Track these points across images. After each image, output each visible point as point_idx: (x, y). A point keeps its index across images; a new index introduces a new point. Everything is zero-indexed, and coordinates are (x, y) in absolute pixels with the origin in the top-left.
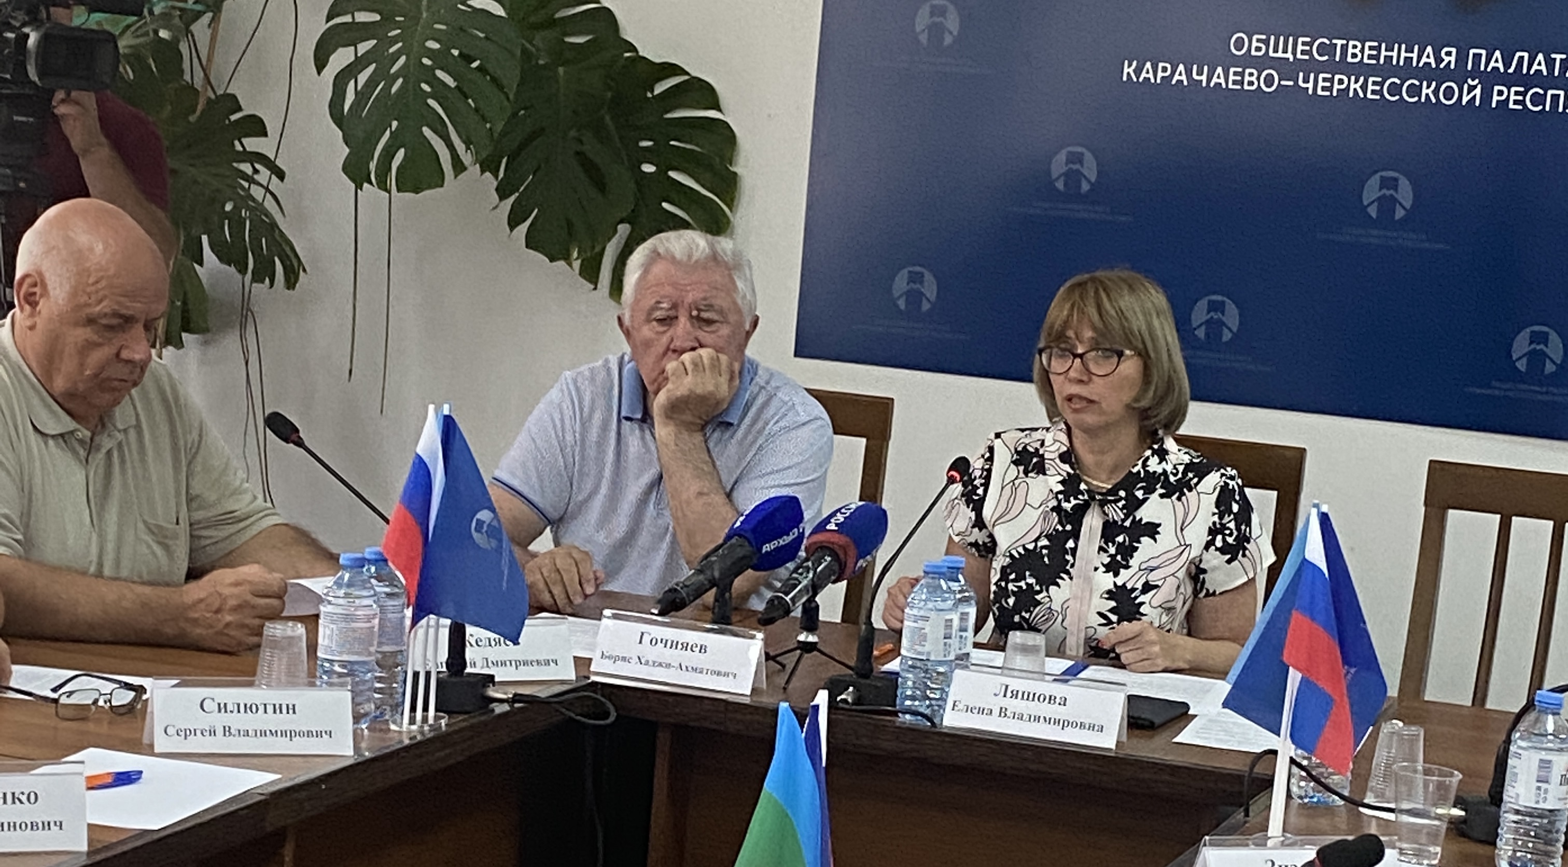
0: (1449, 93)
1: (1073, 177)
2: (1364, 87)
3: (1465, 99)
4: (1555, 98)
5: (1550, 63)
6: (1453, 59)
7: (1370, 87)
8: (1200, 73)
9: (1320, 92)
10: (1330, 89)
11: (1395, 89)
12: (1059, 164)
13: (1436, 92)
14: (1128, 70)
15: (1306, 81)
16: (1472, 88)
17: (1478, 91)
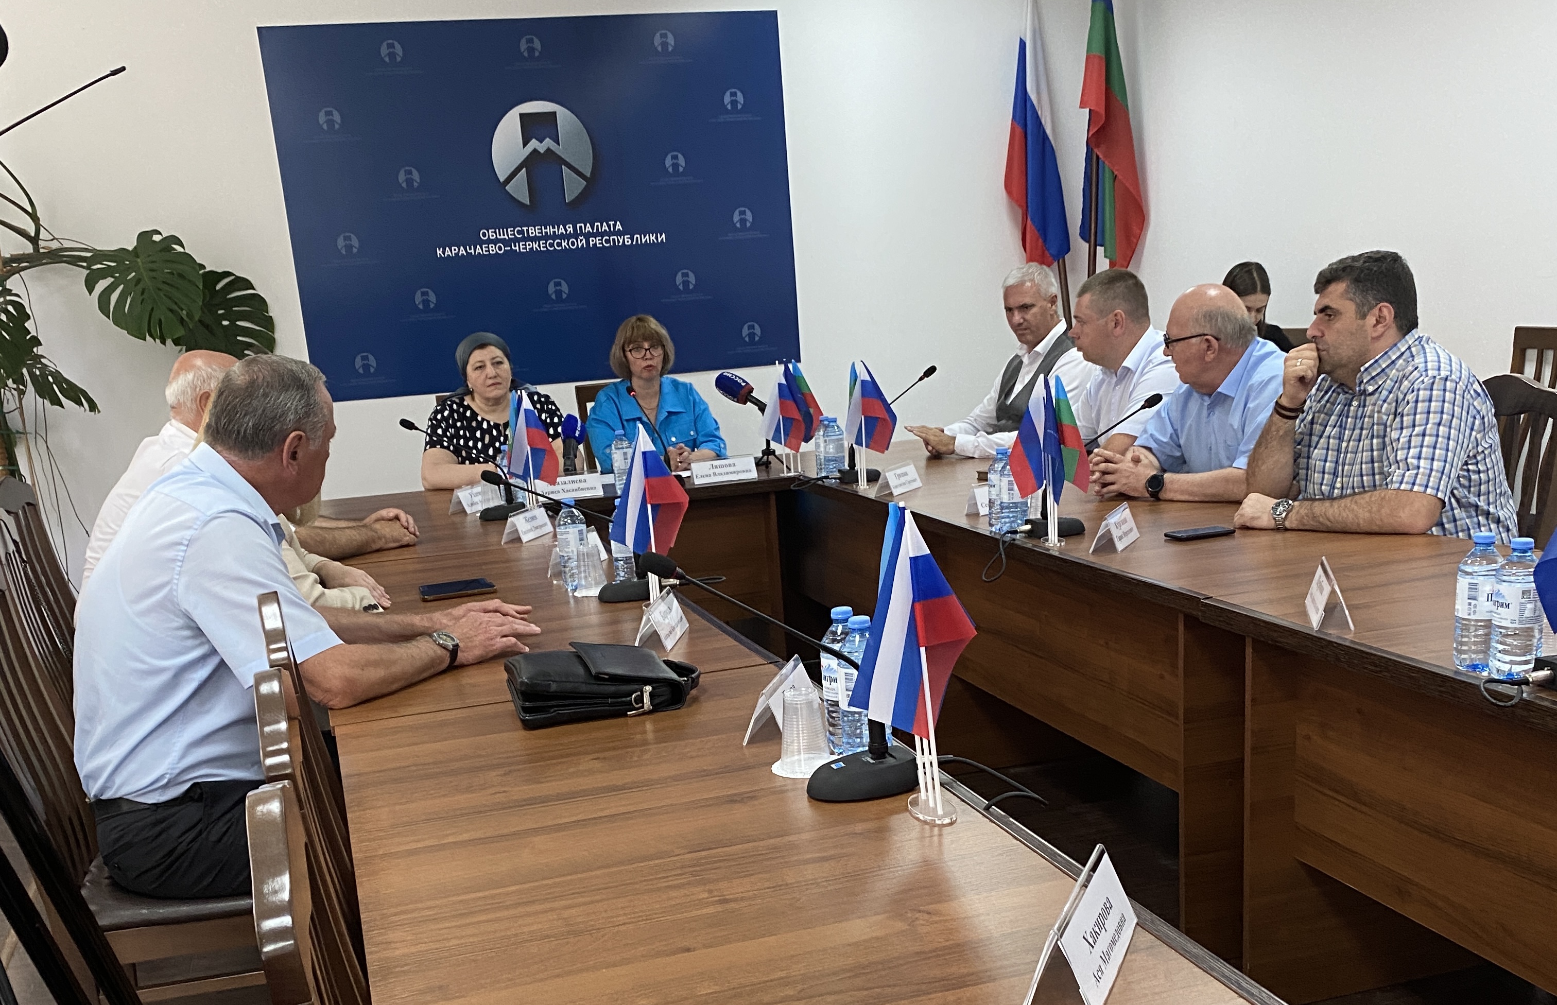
0: (573, 244)
1: (426, 303)
2: (539, 246)
3: (580, 245)
4: (614, 240)
5: (609, 226)
6: (571, 229)
7: (542, 246)
8: (470, 249)
9: (522, 250)
10: (526, 248)
11: (552, 245)
12: (420, 297)
13: (568, 244)
14: (439, 252)
15: (515, 246)
16: (581, 240)
17: (584, 241)
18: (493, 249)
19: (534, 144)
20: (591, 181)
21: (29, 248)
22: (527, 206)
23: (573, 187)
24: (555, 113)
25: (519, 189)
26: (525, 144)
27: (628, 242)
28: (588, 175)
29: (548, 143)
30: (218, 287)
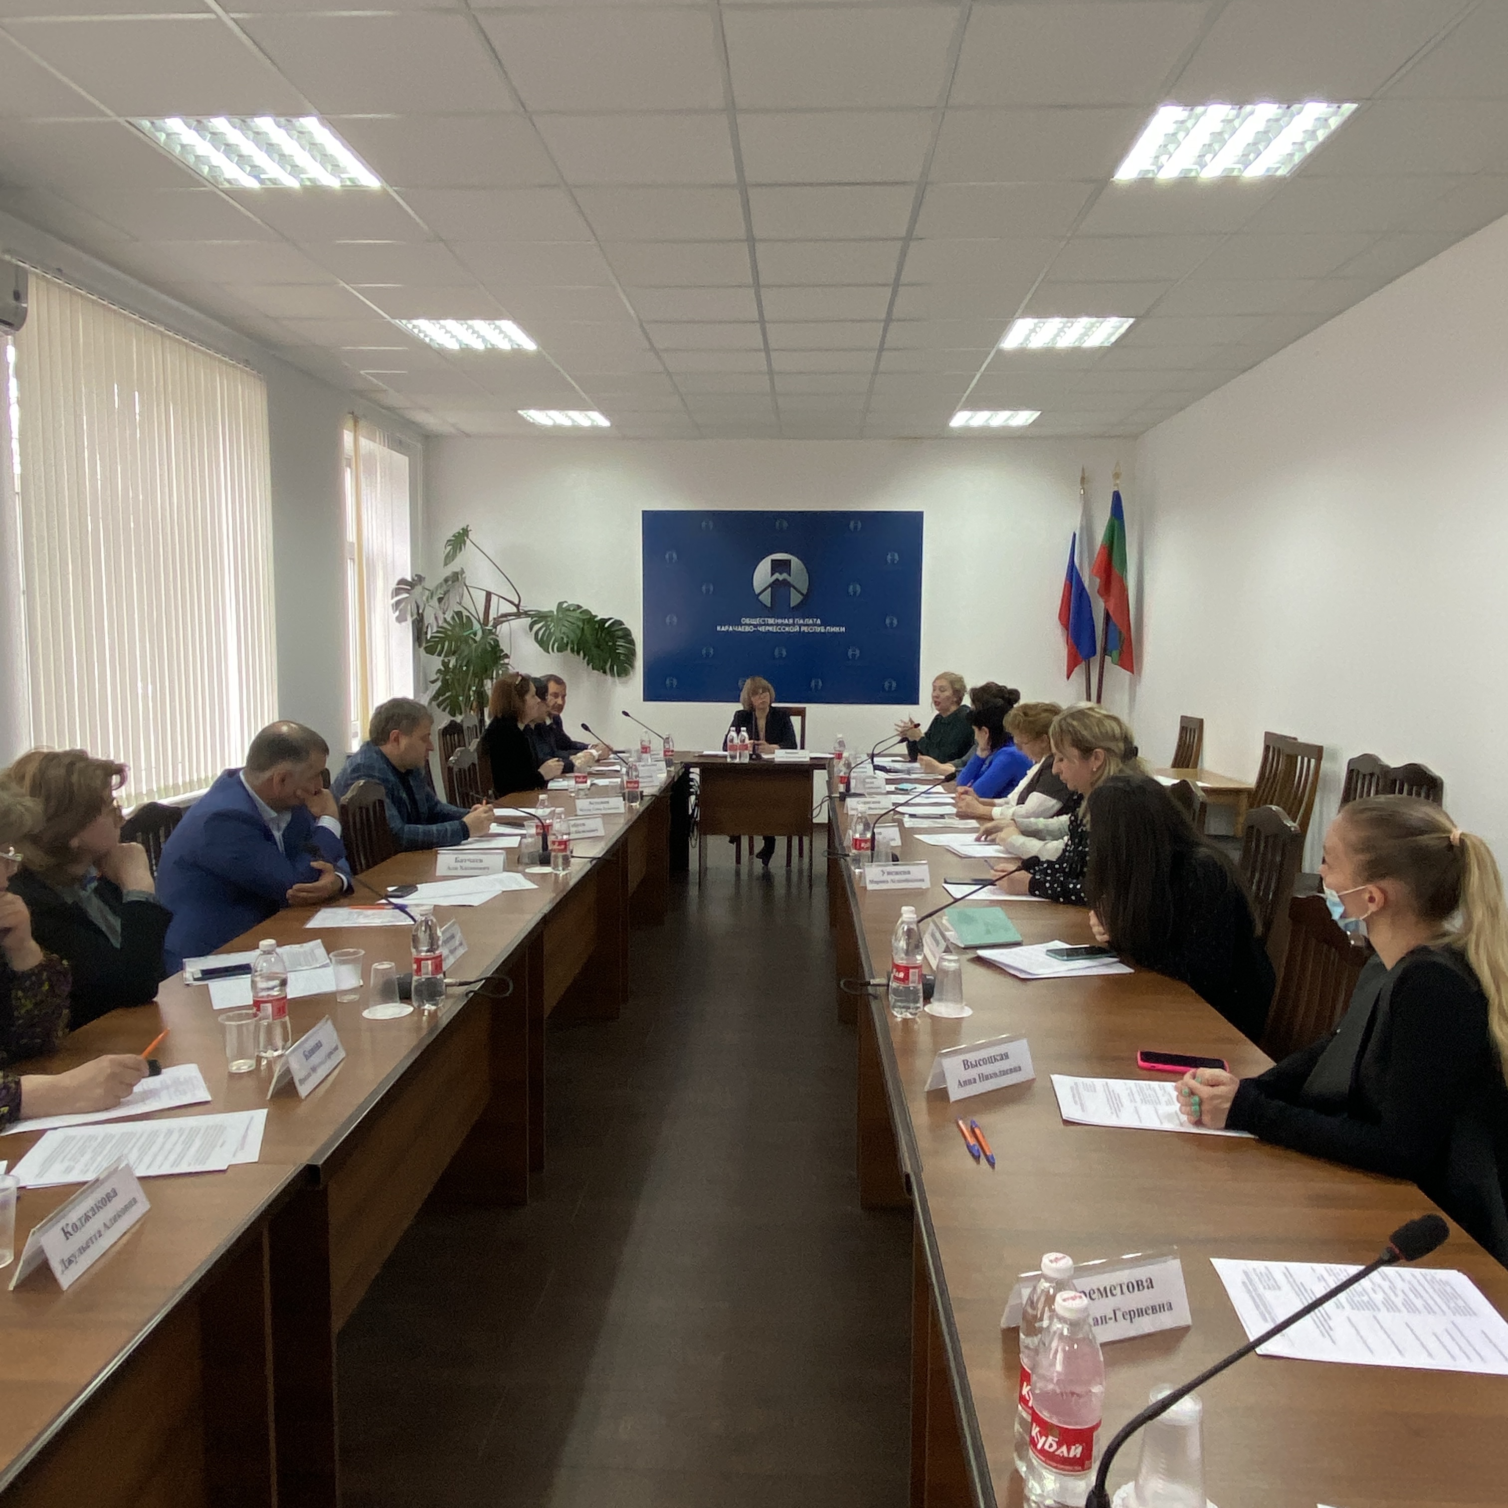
0: (792, 629)
1: (708, 654)
2: (773, 629)
3: (796, 630)
4: (815, 629)
5: (813, 621)
6: (792, 621)
8: (735, 628)
9: (763, 631)
11: (780, 629)
12: (704, 652)
13: (789, 629)
14: (718, 628)
15: (760, 628)
17: (798, 628)
18: (747, 629)
19: (777, 576)
20: (806, 597)
21: (514, 610)
23: (795, 599)
24: (790, 561)
25: (766, 598)
26: (772, 574)
27: (823, 631)
28: (805, 592)
29: (785, 576)
30: (607, 625)
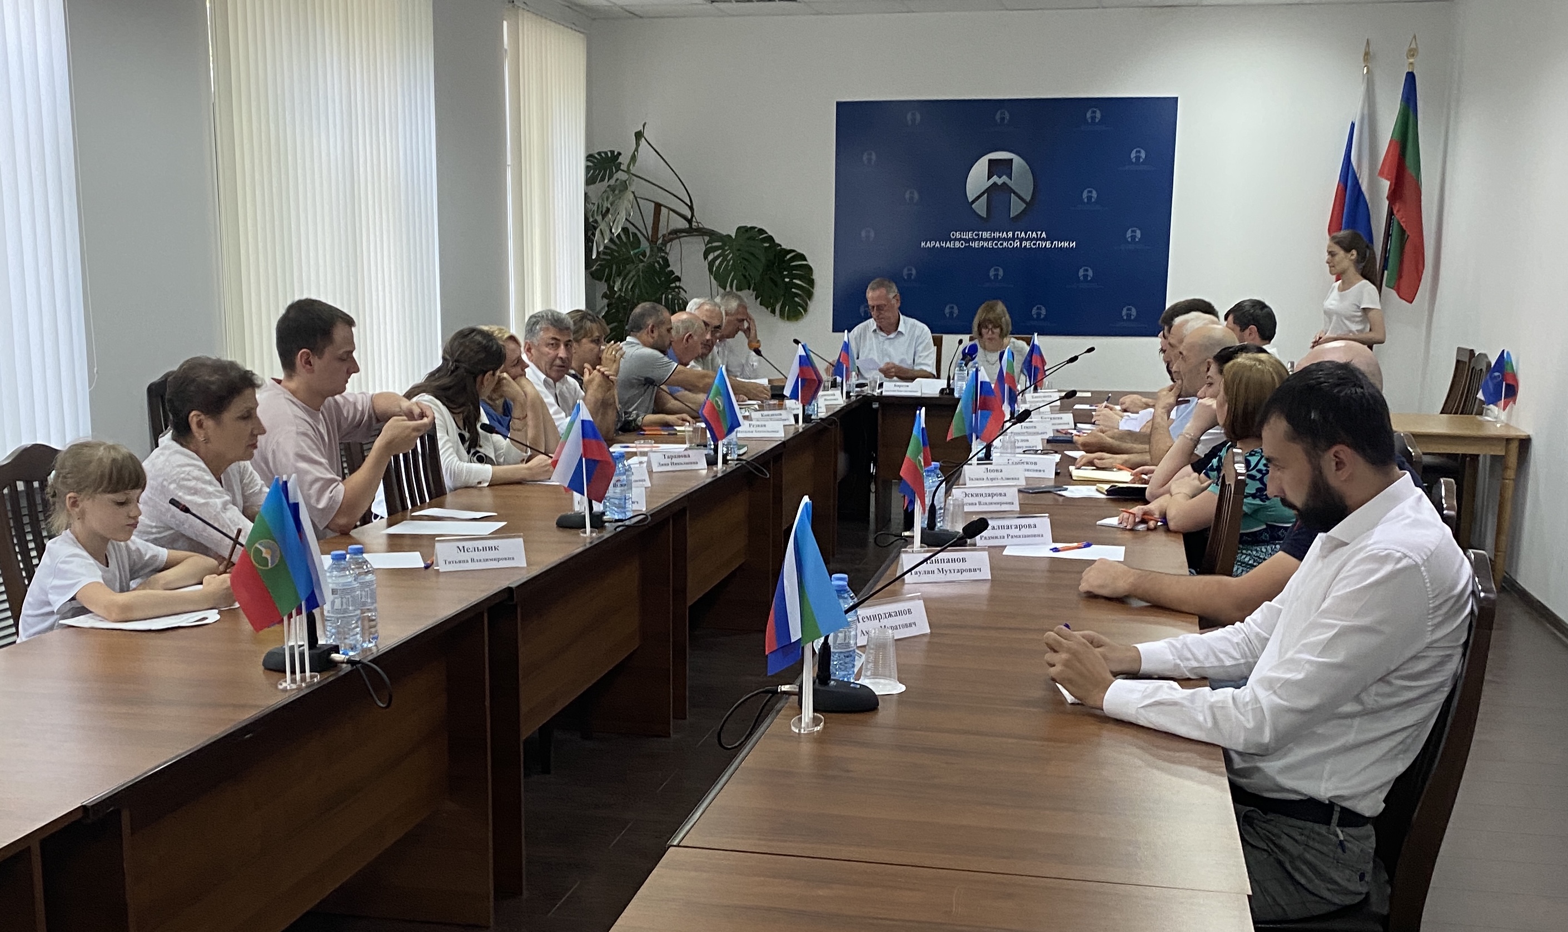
0: (1011, 244)
1: (910, 275)
5: (1037, 235)
10: (979, 245)
12: (905, 272)
14: (923, 244)
16: (1017, 242)
18: (958, 244)
19: (995, 178)
20: (1030, 204)
22: (983, 218)
23: (1016, 207)
24: (1011, 160)
25: (981, 208)
27: (1048, 244)
28: (1028, 200)
29: (1004, 178)
30: (788, 257)
